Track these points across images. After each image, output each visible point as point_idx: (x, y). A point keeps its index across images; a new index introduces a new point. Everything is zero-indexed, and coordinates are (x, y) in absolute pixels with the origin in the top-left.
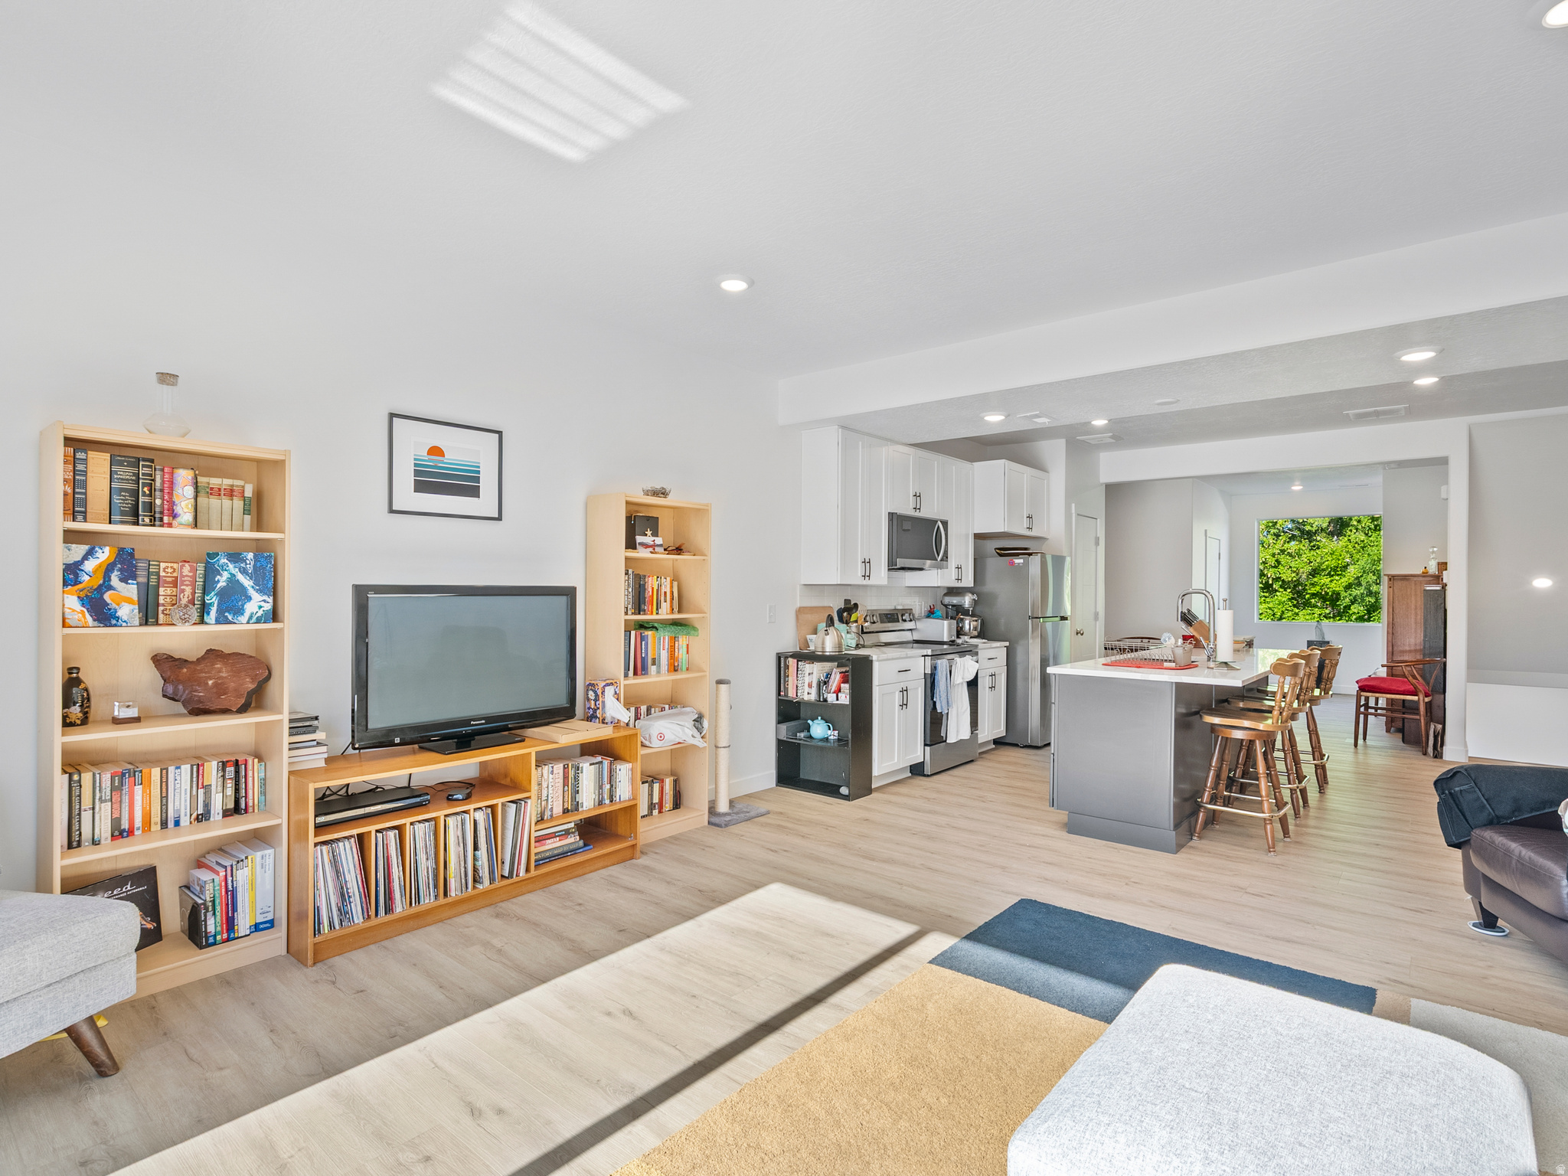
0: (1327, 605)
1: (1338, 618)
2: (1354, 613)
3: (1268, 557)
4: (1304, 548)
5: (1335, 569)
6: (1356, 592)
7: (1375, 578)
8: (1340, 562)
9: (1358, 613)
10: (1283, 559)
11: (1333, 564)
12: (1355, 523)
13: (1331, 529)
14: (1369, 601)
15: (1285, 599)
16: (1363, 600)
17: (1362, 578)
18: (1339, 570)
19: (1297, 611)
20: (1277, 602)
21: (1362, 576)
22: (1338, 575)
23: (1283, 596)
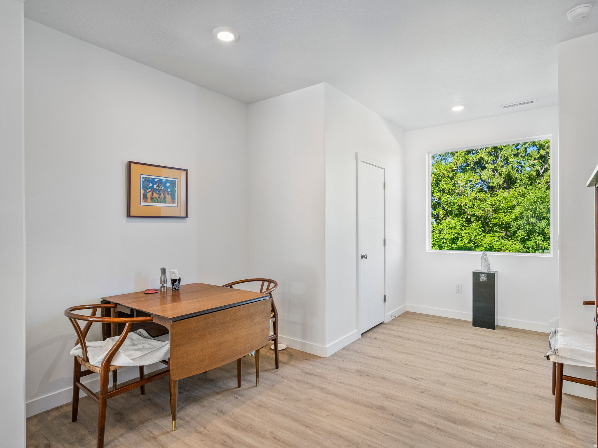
0: (503, 230)
1: (509, 239)
2: (519, 236)
3: (466, 202)
4: (488, 196)
5: (507, 208)
6: (520, 222)
7: (531, 213)
8: (510, 204)
9: (522, 236)
10: (476, 203)
11: (506, 205)
12: (519, 181)
13: (505, 185)
14: (528, 228)
15: (477, 227)
16: (524, 228)
17: (524, 214)
18: (510, 208)
19: (484, 234)
20: (472, 229)
21: (523, 213)
22: (509, 212)
23: (476, 225)
